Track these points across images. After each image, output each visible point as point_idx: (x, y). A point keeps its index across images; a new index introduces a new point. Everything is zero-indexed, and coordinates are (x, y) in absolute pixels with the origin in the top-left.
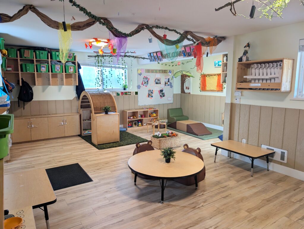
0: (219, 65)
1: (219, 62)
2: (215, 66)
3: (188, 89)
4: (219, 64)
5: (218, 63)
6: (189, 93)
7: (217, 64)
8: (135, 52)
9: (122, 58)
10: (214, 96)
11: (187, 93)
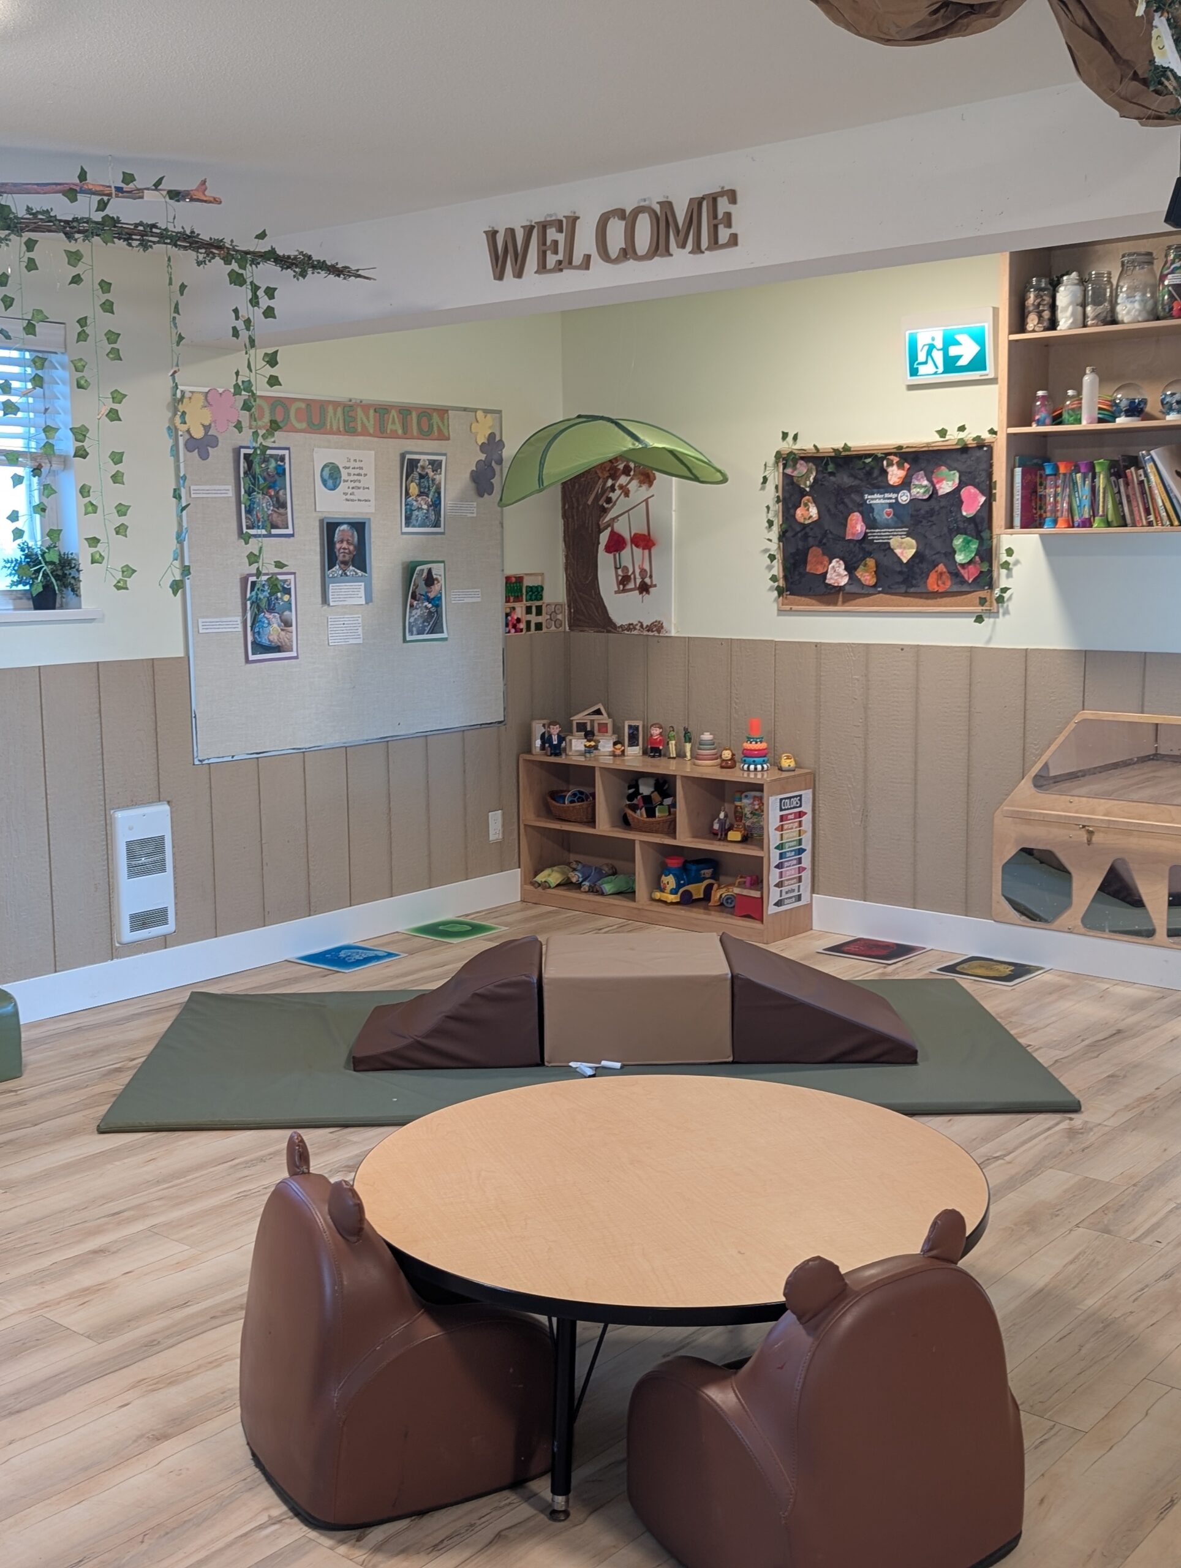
0: (951, 364)
1: (950, 341)
2: (914, 372)
3: (644, 588)
4: (953, 351)
5: (945, 350)
6: (657, 627)
7: (938, 356)
8: (210, 193)
9: (74, 258)
10: (902, 648)
11: (630, 627)
